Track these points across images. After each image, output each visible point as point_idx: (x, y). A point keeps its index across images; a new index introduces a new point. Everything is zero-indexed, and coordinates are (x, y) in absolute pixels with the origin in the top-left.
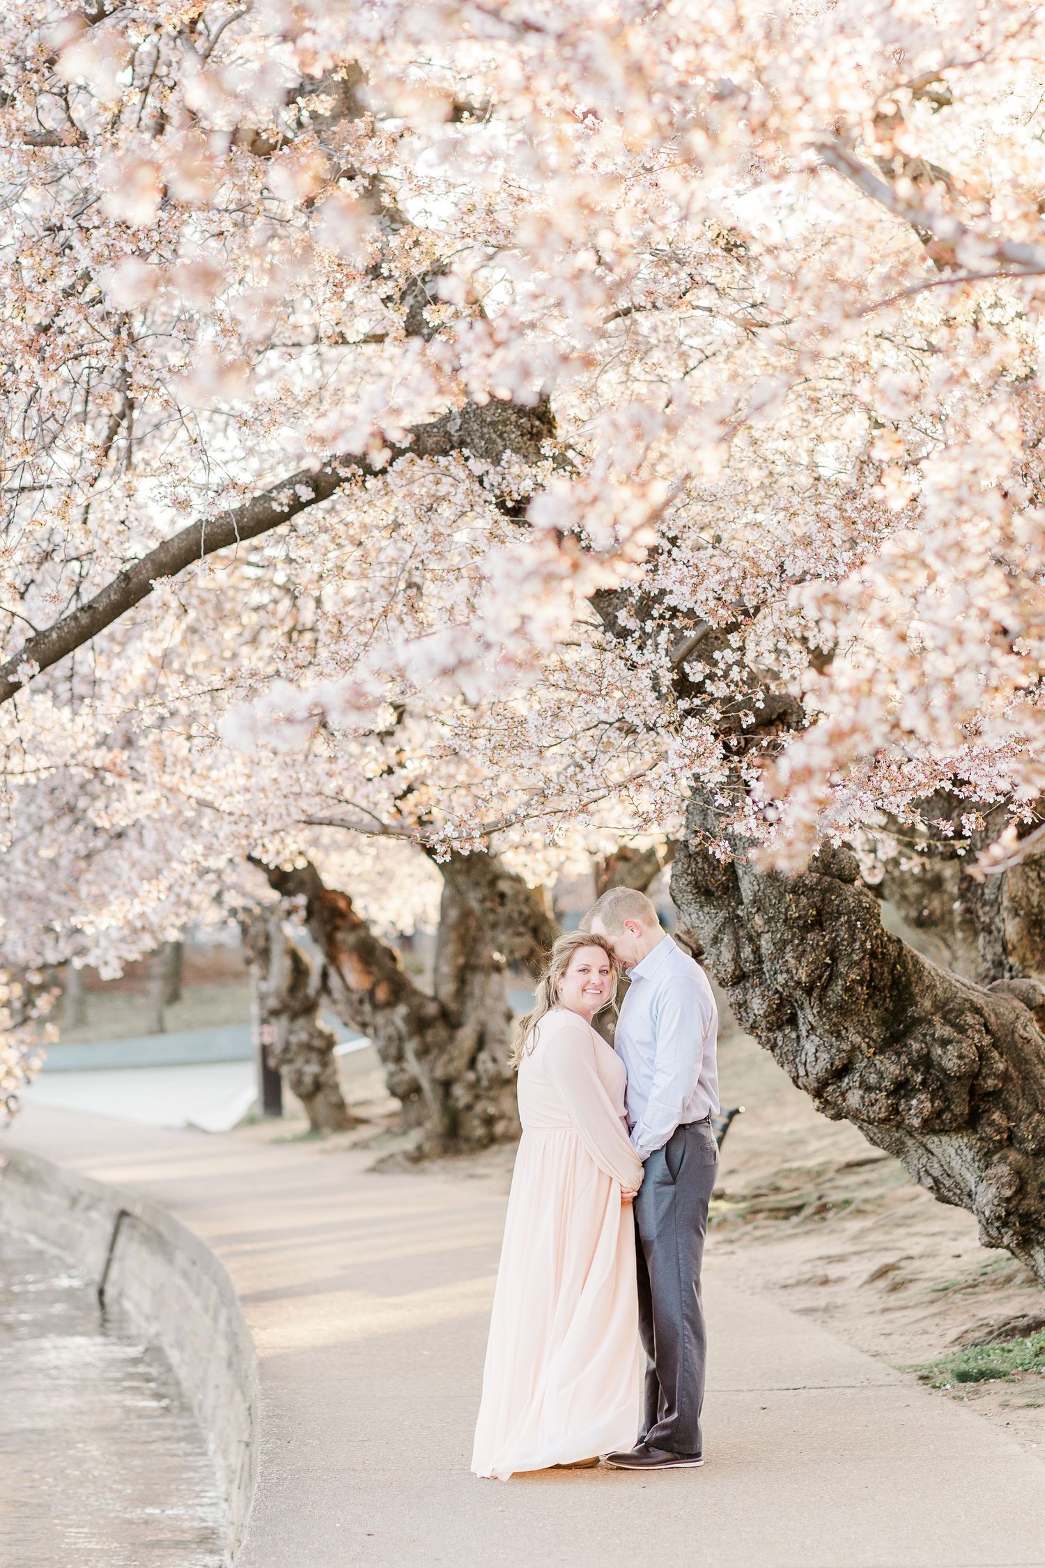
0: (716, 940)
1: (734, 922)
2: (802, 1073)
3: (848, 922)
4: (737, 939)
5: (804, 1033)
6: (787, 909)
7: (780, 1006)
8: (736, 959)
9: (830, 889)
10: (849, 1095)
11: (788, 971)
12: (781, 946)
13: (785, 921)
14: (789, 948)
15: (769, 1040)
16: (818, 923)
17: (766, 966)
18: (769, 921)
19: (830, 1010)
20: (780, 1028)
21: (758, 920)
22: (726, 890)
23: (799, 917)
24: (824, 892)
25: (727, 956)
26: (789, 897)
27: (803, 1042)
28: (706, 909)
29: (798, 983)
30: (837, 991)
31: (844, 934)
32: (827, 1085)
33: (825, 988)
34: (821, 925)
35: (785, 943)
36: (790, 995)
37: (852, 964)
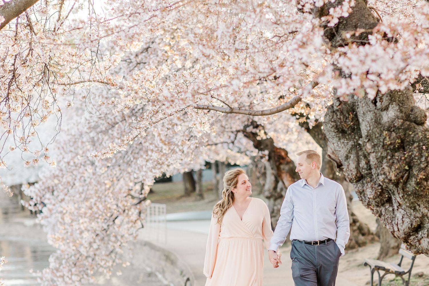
0: (347, 158)
1: (357, 147)
2: (396, 229)
3: (418, 146)
4: (358, 157)
5: (396, 208)
6: (384, 139)
7: (382, 193)
8: (357, 167)
9: (409, 128)
10: (422, 241)
11: (384, 174)
12: (380, 160)
13: (383, 146)
14: (385, 161)
15: (377, 212)
16: (402, 147)
17: (373, 171)
18: (374, 146)
19: (409, 195)
20: (383, 205)
21: (369, 146)
22: (353, 130)
23: (391, 144)
24: (405, 130)
25: (353, 166)
26: (385, 133)
27: (396, 212)
28: (342, 141)
29: (390, 180)
30: (412, 185)
31: (416, 153)
32: (410, 236)
33: (405, 183)
34: (404, 148)
35: (383, 158)
36: (387, 187)
37: (420, 170)
